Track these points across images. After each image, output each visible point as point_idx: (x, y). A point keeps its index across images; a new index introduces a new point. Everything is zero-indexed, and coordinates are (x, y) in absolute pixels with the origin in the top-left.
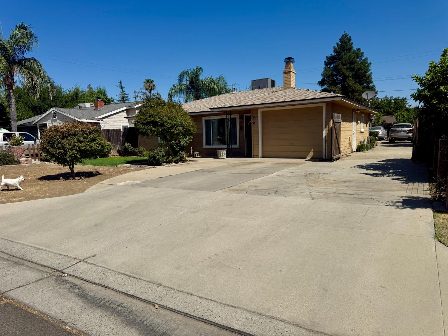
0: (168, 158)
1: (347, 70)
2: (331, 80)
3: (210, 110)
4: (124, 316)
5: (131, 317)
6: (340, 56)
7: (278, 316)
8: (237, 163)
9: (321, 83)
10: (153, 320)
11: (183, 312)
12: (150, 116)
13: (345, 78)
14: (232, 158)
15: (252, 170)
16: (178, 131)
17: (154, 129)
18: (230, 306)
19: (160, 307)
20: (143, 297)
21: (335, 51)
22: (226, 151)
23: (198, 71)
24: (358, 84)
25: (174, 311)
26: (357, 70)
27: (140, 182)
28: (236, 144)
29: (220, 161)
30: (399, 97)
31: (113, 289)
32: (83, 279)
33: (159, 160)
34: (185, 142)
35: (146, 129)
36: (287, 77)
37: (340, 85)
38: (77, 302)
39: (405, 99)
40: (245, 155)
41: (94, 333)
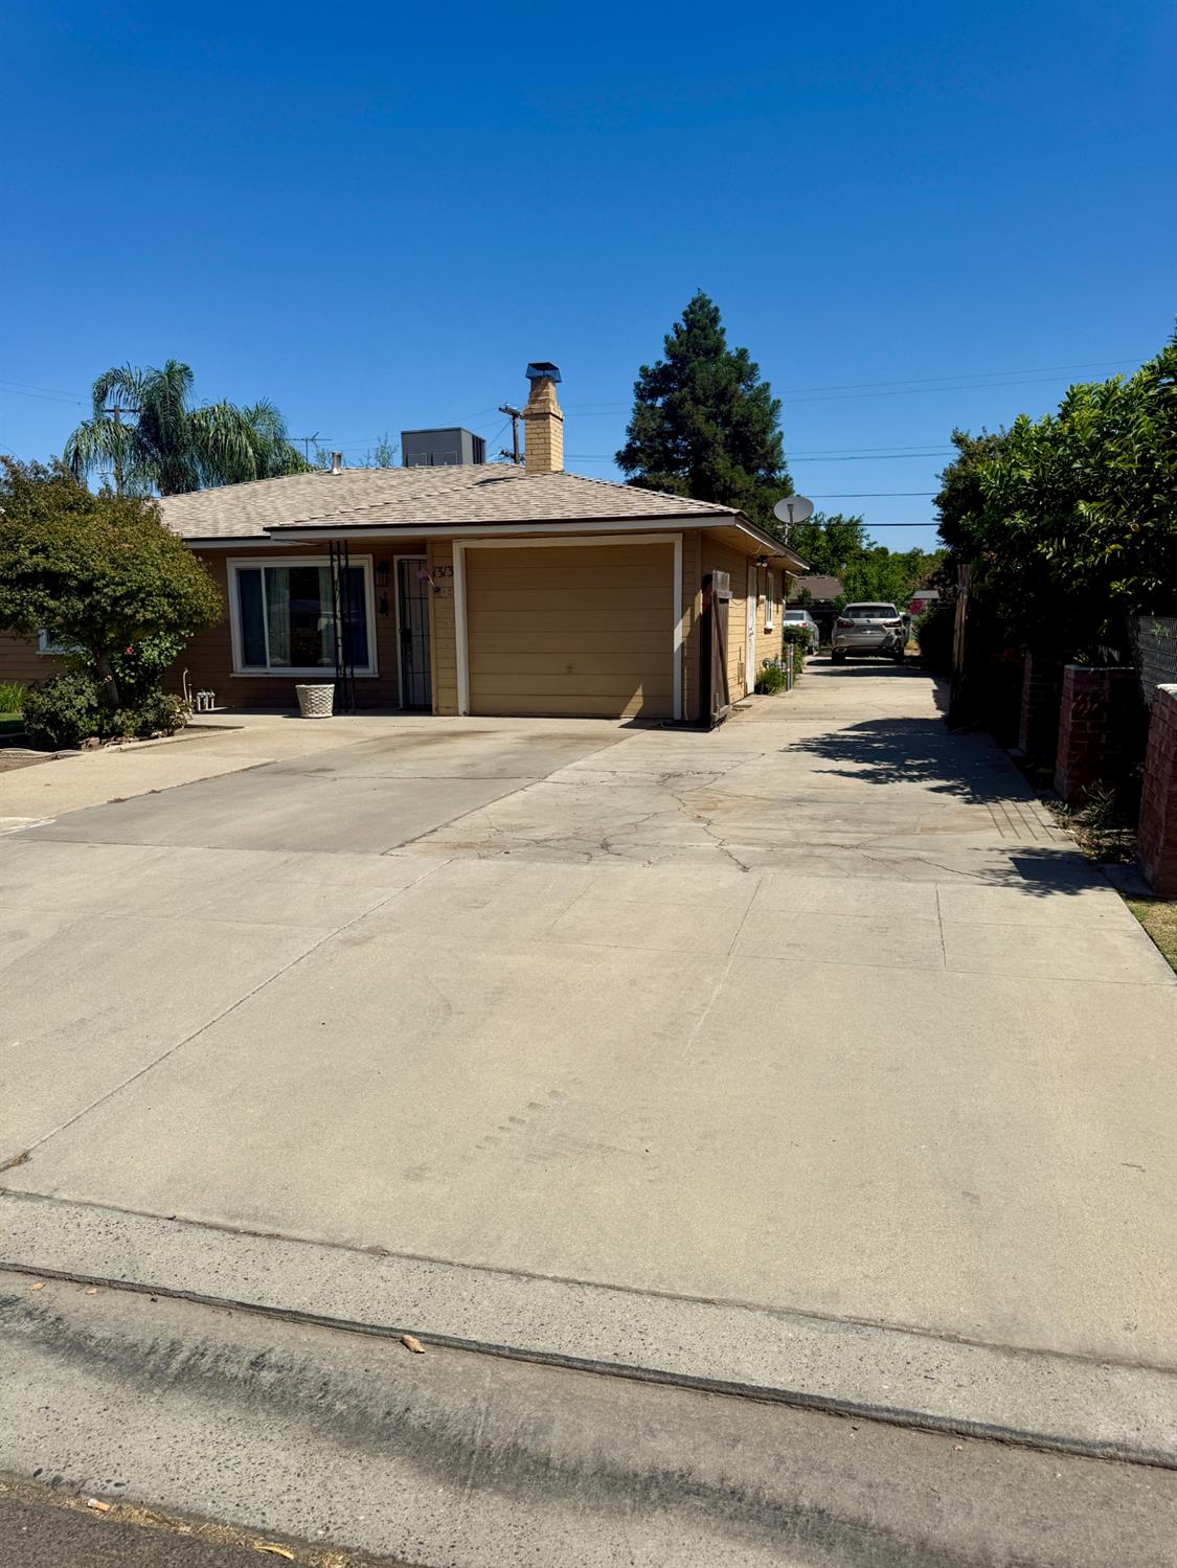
0: (109, 717)
1: (707, 421)
2: (658, 452)
3: (268, 534)
4: (311, 1408)
5: (340, 1406)
6: (687, 371)
7: (877, 1314)
8: (390, 737)
9: (627, 459)
10: (433, 1405)
11: (533, 1349)
12: (33, 552)
13: (702, 447)
14: (354, 714)
15: (466, 766)
16: (152, 612)
17: (52, 603)
18: (696, 1300)
19: (426, 1342)
20: (342, 1314)
21: (670, 353)
22: (332, 691)
23: (175, 377)
24: (743, 471)
25: (494, 1351)
26: (738, 422)
27: (43, 823)
28: (364, 663)
29: (314, 727)
30: (841, 516)
31: (191, 1298)
32: (25, 1269)
33: (72, 725)
34: (160, 654)
35: (19, 605)
36: (538, 431)
37: (687, 469)
38: (62, 1375)
39: (857, 524)
40: (401, 706)
41: (231, 1507)
